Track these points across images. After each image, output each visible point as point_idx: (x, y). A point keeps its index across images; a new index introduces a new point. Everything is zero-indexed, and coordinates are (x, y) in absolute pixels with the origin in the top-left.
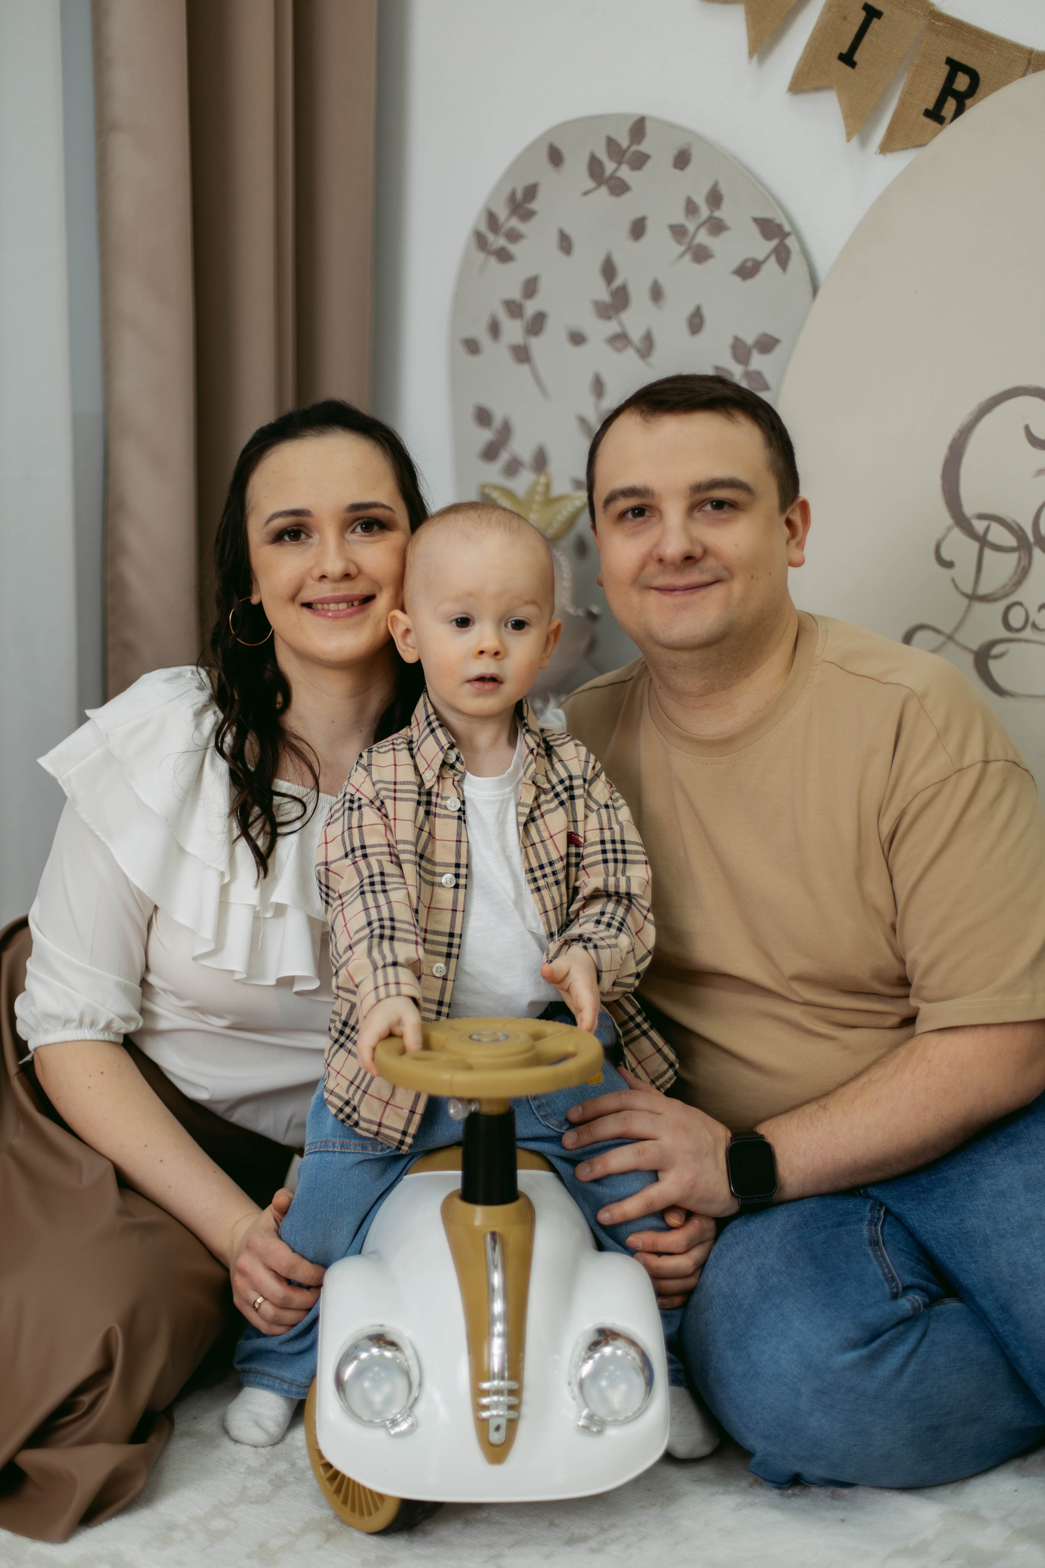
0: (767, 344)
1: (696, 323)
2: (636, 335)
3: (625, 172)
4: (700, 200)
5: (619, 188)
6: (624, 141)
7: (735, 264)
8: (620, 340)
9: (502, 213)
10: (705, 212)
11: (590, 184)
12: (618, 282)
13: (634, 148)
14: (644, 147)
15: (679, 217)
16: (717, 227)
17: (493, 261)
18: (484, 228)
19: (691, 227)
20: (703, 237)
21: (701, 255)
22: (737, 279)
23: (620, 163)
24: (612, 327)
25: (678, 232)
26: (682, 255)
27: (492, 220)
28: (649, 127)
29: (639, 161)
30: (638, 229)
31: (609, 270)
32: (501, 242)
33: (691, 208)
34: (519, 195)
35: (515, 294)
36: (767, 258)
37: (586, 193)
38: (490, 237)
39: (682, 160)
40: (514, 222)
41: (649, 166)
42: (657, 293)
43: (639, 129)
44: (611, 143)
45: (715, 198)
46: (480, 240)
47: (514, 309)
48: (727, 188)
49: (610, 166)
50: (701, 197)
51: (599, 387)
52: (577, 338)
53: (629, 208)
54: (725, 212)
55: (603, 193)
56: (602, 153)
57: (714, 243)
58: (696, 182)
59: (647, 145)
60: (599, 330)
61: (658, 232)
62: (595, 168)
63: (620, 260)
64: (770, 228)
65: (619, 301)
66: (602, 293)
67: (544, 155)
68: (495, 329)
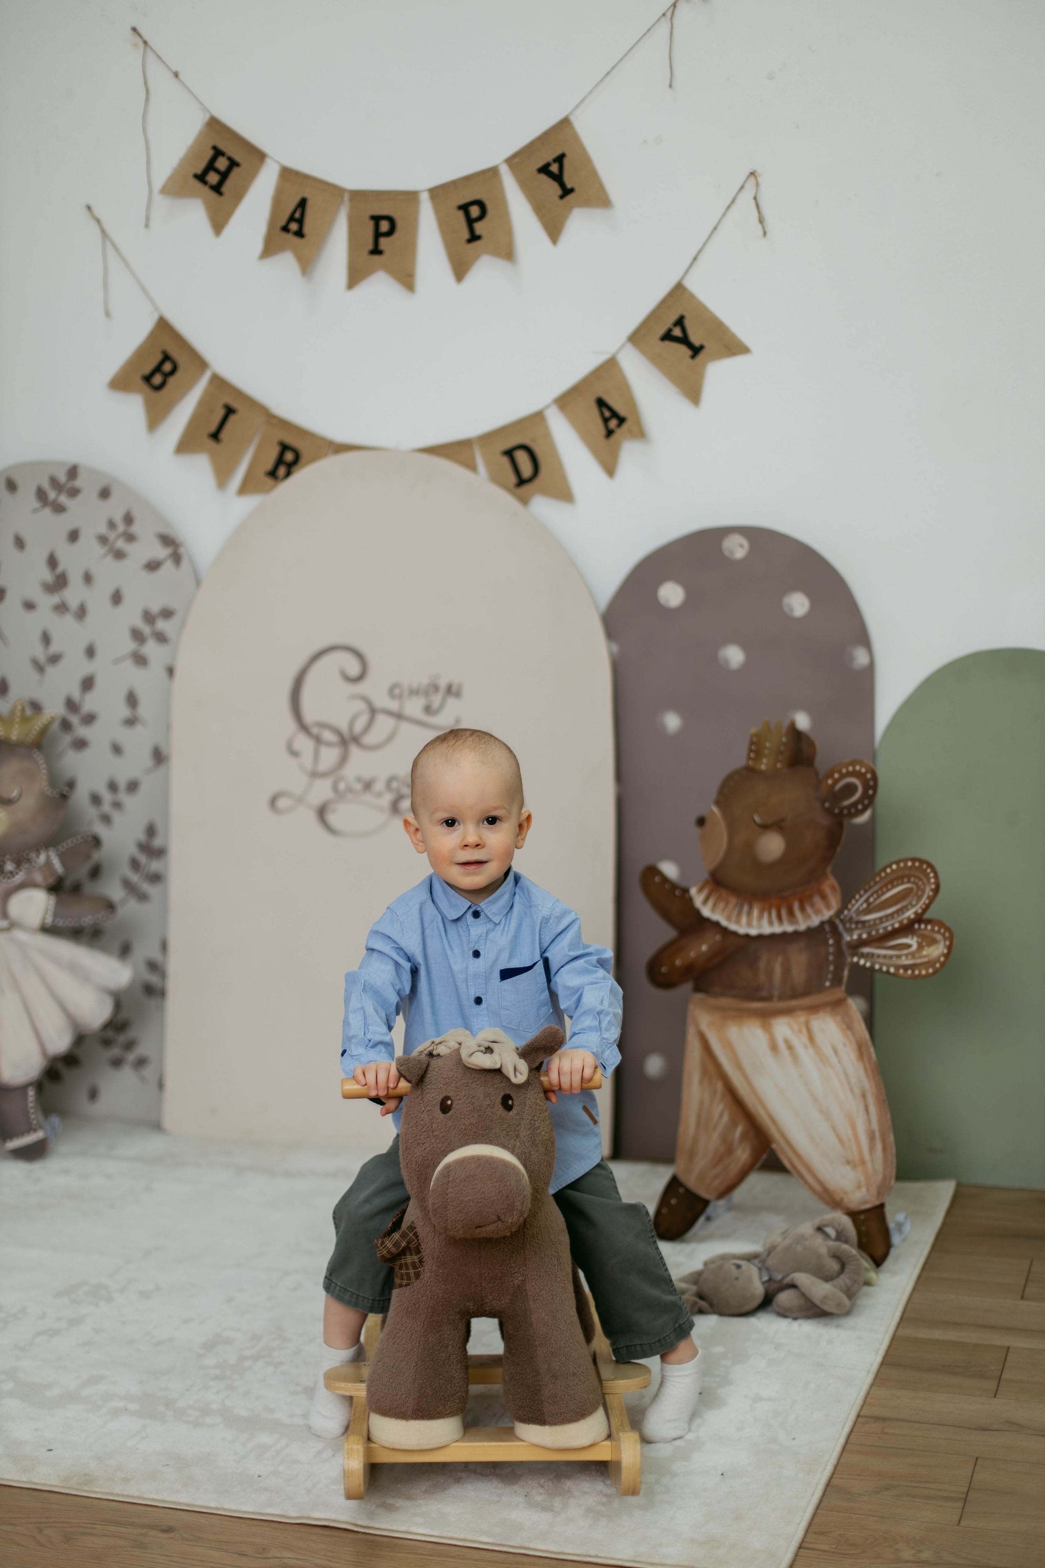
0: (167, 614)
1: (117, 598)
2: (73, 604)
3: (63, 499)
4: (119, 520)
5: (59, 509)
7: (144, 562)
8: (61, 608)
10: (121, 528)
11: (38, 505)
12: (59, 570)
13: (70, 485)
15: (103, 529)
16: (130, 538)
19: (112, 536)
20: (120, 544)
21: (119, 555)
22: (145, 573)
23: (59, 493)
24: (55, 599)
25: (103, 540)
26: (105, 555)
28: (80, 471)
29: (74, 493)
30: (74, 536)
31: (52, 562)
33: (112, 525)
36: (166, 559)
37: (35, 511)
39: (105, 494)
41: (80, 497)
42: (88, 578)
43: (73, 472)
44: (54, 481)
45: (129, 519)
48: (136, 514)
49: (52, 495)
50: (118, 518)
51: (46, 639)
52: (29, 606)
53: (66, 522)
54: (135, 529)
55: (47, 511)
56: (46, 485)
57: (128, 548)
58: (115, 509)
59: (78, 483)
60: (46, 601)
61: (88, 539)
62: (41, 495)
63: (61, 556)
64: (167, 540)
65: (60, 582)
66: (48, 576)
67: (3, 484)
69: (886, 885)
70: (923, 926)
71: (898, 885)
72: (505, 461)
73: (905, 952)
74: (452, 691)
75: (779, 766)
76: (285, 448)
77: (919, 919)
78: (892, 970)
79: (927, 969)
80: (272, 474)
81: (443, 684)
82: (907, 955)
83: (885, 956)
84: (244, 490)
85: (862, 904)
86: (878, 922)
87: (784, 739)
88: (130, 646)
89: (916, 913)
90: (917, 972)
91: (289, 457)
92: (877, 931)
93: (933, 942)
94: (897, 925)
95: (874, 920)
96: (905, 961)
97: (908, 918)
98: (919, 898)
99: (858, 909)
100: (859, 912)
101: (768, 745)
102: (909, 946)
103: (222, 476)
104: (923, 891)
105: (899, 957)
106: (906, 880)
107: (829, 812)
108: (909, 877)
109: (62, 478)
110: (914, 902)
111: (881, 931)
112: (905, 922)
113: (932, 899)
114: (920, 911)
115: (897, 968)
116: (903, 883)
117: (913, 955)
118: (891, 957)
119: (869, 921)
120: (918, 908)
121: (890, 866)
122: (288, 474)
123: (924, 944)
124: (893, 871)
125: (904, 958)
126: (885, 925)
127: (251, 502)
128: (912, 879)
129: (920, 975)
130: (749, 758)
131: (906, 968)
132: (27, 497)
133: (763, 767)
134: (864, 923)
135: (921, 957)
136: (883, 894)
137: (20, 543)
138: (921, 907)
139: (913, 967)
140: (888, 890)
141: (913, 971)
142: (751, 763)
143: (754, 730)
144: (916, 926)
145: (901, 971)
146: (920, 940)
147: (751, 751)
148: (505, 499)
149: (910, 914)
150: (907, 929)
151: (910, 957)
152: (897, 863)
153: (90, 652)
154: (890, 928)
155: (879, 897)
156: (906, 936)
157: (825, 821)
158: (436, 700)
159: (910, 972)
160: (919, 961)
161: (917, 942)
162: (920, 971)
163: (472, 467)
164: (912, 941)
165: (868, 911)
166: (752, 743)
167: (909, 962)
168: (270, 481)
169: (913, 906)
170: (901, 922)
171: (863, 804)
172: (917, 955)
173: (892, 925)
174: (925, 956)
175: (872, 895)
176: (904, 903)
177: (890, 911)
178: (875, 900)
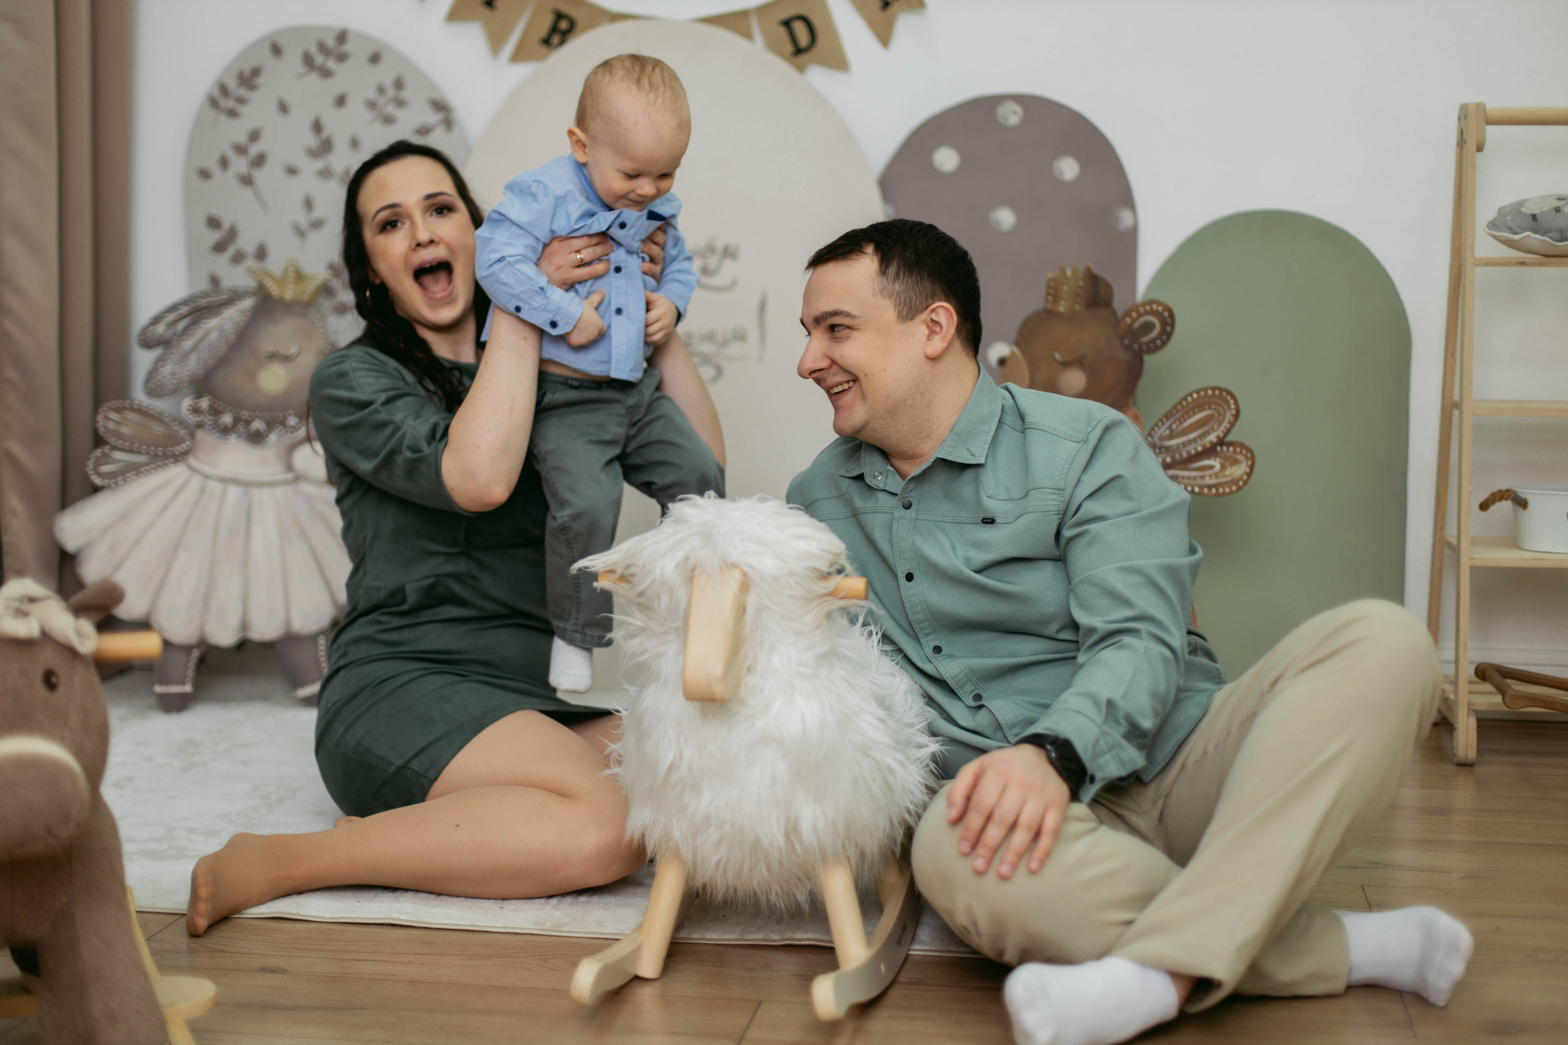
2: (339, 169)
3: (331, 64)
4: (389, 85)
5: (326, 73)
6: (331, 44)
7: (414, 126)
9: (232, 84)
10: (391, 92)
11: (304, 70)
12: (325, 135)
13: (338, 50)
15: (372, 94)
16: (400, 103)
17: (223, 119)
18: (216, 93)
19: (381, 101)
20: (390, 109)
21: (389, 120)
23: (327, 57)
24: (319, 164)
25: (372, 105)
26: (374, 120)
27: (224, 90)
28: (350, 36)
29: (342, 58)
30: (341, 101)
31: (317, 127)
32: (231, 104)
33: (381, 90)
34: (246, 74)
35: (242, 139)
36: (436, 123)
37: (301, 75)
38: (222, 101)
39: (375, 59)
40: (242, 92)
41: (349, 63)
42: (355, 143)
43: (342, 37)
44: (322, 47)
45: (399, 84)
46: (213, 103)
47: (241, 150)
48: (406, 79)
49: (319, 59)
50: (388, 83)
51: (309, 204)
52: (292, 171)
53: (333, 87)
54: (406, 94)
55: (314, 77)
56: (313, 50)
57: (399, 113)
58: (385, 74)
59: (348, 48)
60: (309, 167)
61: (355, 104)
62: (308, 60)
63: (326, 121)
64: (440, 106)
65: (326, 147)
66: (312, 141)
67: (266, 49)
68: (224, 163)
69: (1188, 413)
70: (1225, 448)
71: (1199, 412)
72: (782, 31)
73: (1209, 472)
74: (728, 253)
75: (1077, 307)
76: (559, 16)
77: (1221, 442)
78: (1197, 489)
79: (1230, 488)
80: (546, 42)
81: (719, 245)
82: (1210, 476)
83: (1189, 478)
84: (518, 56)
85: (1165, 431)
86: (1181, 446)
87: (1081, 283)
89: (1218, 437)
90: (1221, 490)
91: (564, 25)
92: (1181, 455)
93: (1236, 462)
94: (1200, 449)
95: (1178, 445)
96: (1209, 481)
97: (1211, 442)
98: (1220, 423)
99: (1162, 435)
100: (1161, 438)
101: (1065, 288)
102: (1211, 467)
103: (496, 42)
104: (1224, 417)
105: (1202, 477)
106: (1206, 407)
107: (1129, 348)
108: (1209, 404)
109: (330, 42)
110: (1216, 427)
111: (1185, 455)
112: (1208, 445)
113: (1232, 424)
114: (1221, 435)
115: (1201, 487)
116: (1204, 410)
117: (1216, 475)
118: (1195, 478)
119: (1172, 446)
120: (1220, 432)
121: (1191, 395)
122: (562, 42)
123: (1227, 464)
124: (1193, 400)
125: (1208, 478)
126: (1188, 448)
127: (524, 70)
128: (1213, 406)
129: (1224, 494)
130: (1047, 301)
131: (1210, 487)
132: (293, 61)
133: (1061, 309)
134: (1167, 448)
135: (1224, 477)
136: (1185, 420)
137: (283, 108)
138: (1223, 432)
139: (1217, 486)
140: (1190, 417)
141: (1217, 490)
142: (1049, 306)
143: (1050, 275)
144: (1219, 448)
145: (1206, 490)
146: (1223, 461)
147: (1048, 294)
148: (781, 67)
149: (1212, 438)
150: (1210, 451)
151: (1213, 476)
152: (1198, 392)
154: (1193, 452)
155: (1181, 423)
156: (1209, 458)
157: (1123, 356)
158: (713, 262)
159: (1214, 491)
160: (1222, 480)
161: (1221, 463)
162: (1224, 489)
163: (748, 35)
164: (1216, 463)
165: (1172, 436)
166: (1049, 287)
167: (1213, 481)
168: (543, 49)
169: (1214, 430)
170: (1204, 446)
171: (1161, 340)
172: (1220, 475)
173: (1196, 449)
174: (1228, 476)
175: (1174, 422)
176: (1206, 428)
177: (1192, 436)
178: (1177, 427)
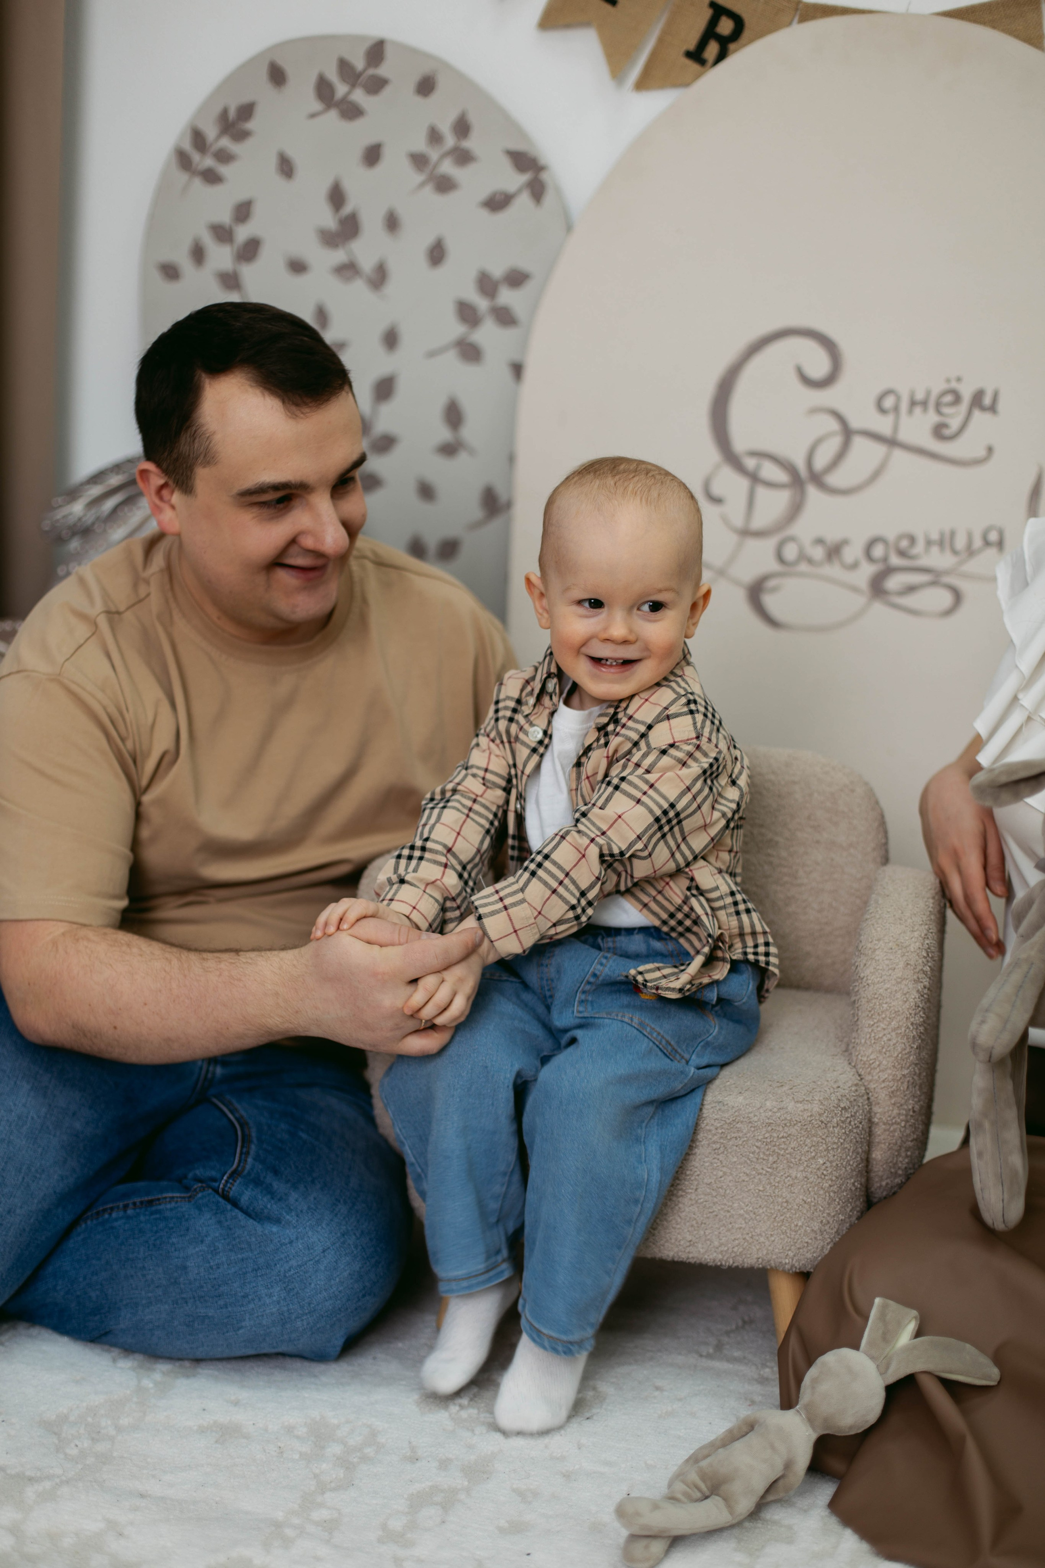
0: (517, 279)
1: (437, 254)
2: (367, 264)
3: (359, 96)
4: (446, 128)
5: (352, 112)
6: (359, 63)
7: (484, 194)
8: (348, 270)
9: (211, 132)
10: (450, 141)
11: (317, 106)
12: (347, 210)
13: (371, 71)
14: (383, 71)
15: (420, 145)
16: (464, 157)
17: (197, 182)
18: (187, 146)
19: (434, 155)
20: (447, 167)
21: (444, 185)
22: (484, 213)
23: (353, 86)
24: (339, 256)
25: (419, 161)
26: (422, 185)
27: (198, 139)
28: (389, 51)
29: (376, 85)
30: (372, 155)
31: (337, 197)
32: (208, 162)
33: (434, 136)
34: (232, 114)
35: (225, 217)
36: (519, 191)
37: (313, 116)
38: (196, 157)
39: (426, 86)
40: (225, 142)
41: (387, 91)
42: (392, 223)
43: (377, 52)
44: (344, 67)
45: (462, 128)
46: (183, 160)
47: (222, 234)
48: (473, 118)
49: (341, 89)
50: (447, 126)
51: (320, 318)
52: (295, 266)
53: (362, 133)
54: (472, 143)
55: (332, 116)
56: (333, 76)
57: (460, 174)
58: (441, 111)
60: (324, 259)
61: (395, 159)
62: (324, 90)
63: (350, 187)
64: (523, 161)
65: (348, 229)
66: (329, 220)
67: (263, 73)
68: (198, 254)
76: (720, 12)
80: (696, 56)
84: (649, 81)
88: (456, 329)
91: (725, 27)
103: (618, 61)
109: (359, 60)
122: (725, 54)
132: (301, 93)
137: (286, 167)
153: (391, 339)
163: (1034, 40)
168: (691, 67)
